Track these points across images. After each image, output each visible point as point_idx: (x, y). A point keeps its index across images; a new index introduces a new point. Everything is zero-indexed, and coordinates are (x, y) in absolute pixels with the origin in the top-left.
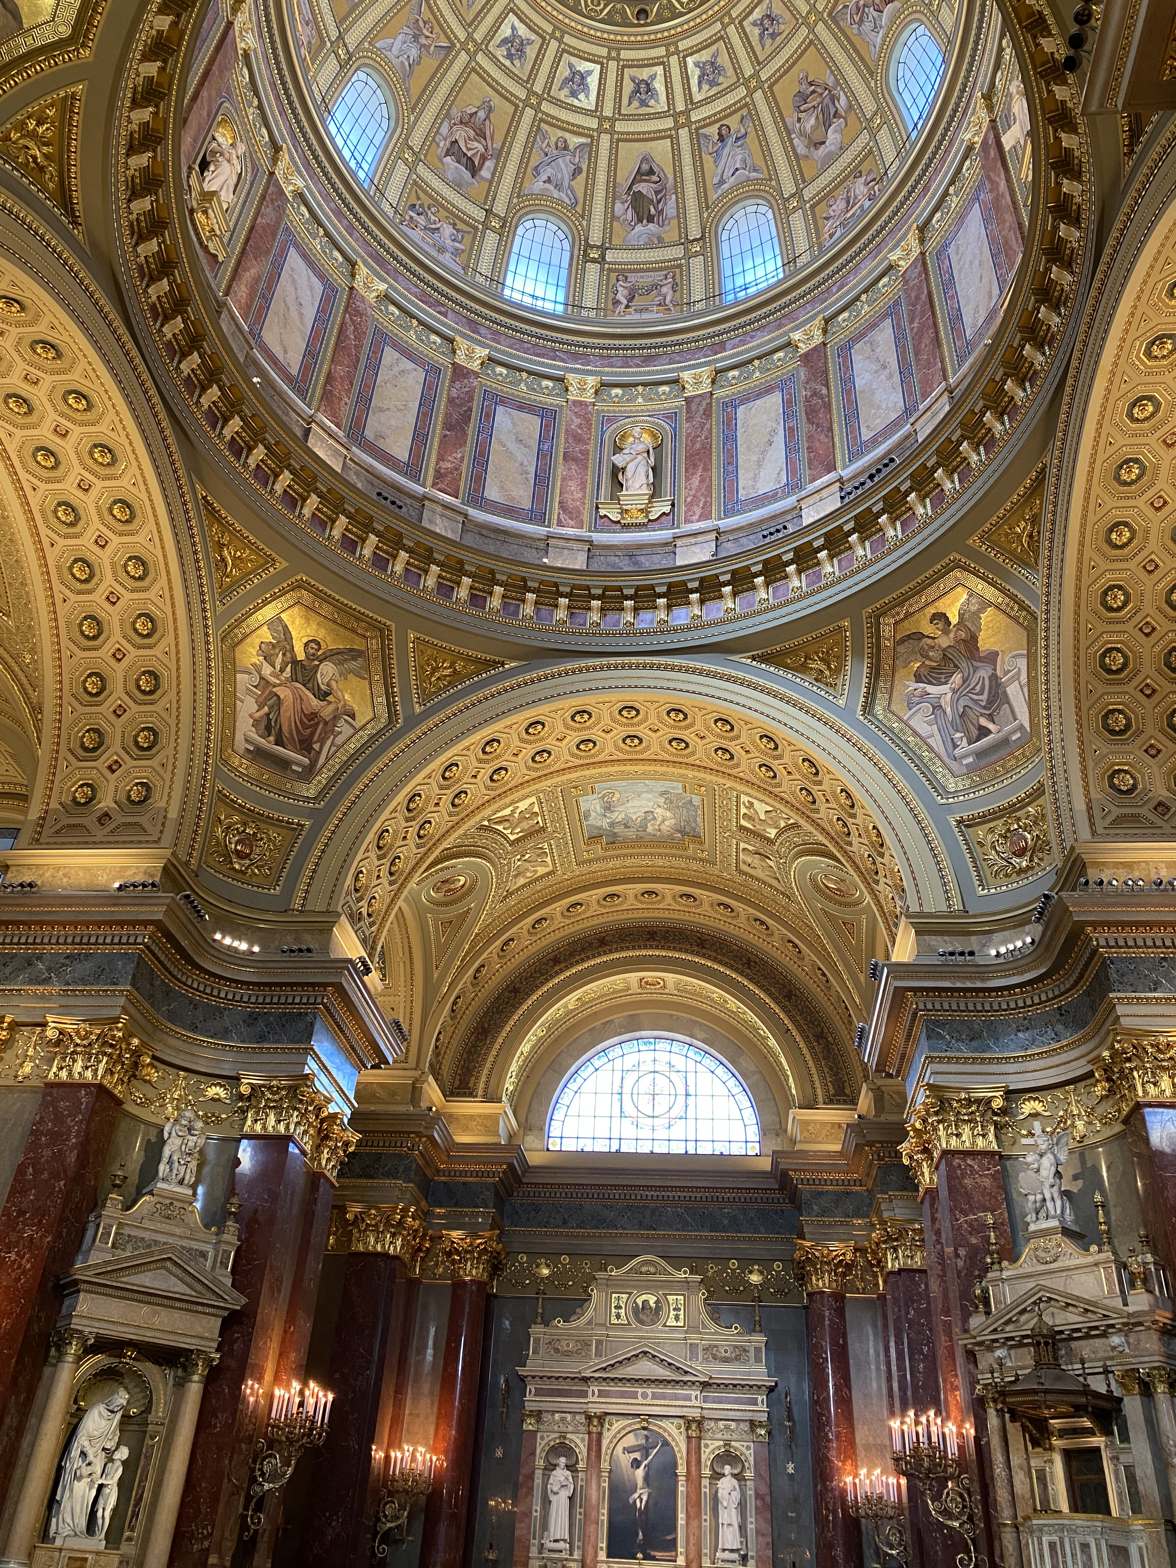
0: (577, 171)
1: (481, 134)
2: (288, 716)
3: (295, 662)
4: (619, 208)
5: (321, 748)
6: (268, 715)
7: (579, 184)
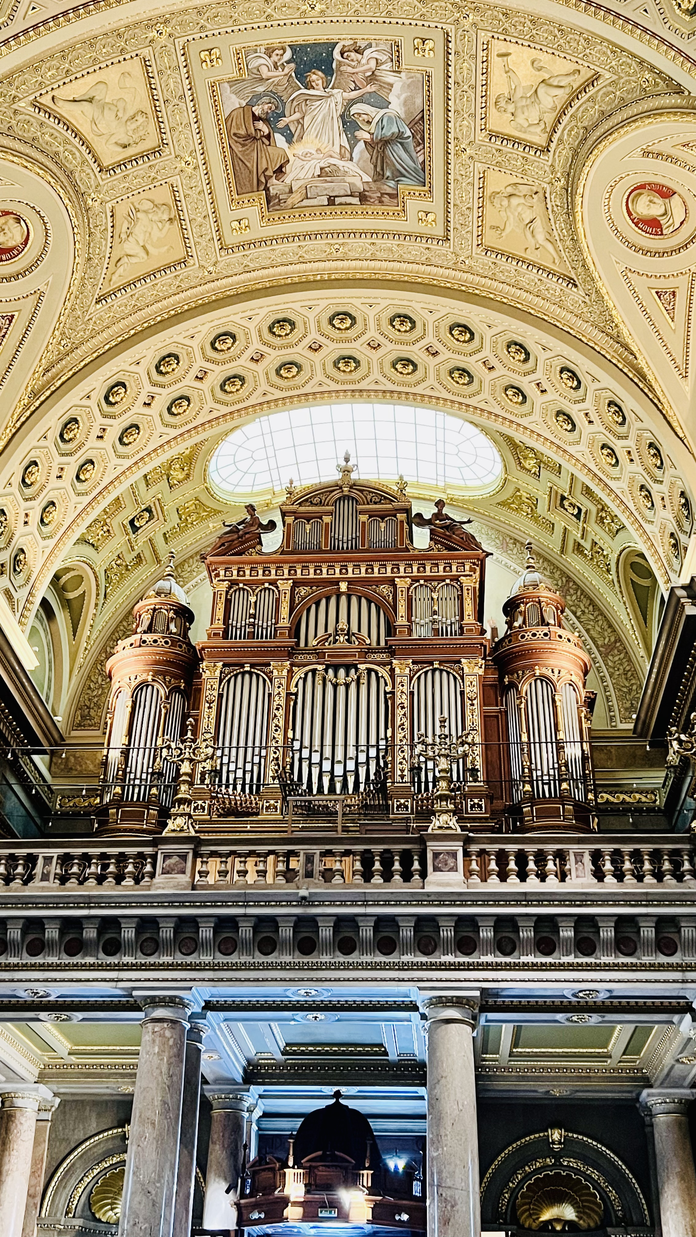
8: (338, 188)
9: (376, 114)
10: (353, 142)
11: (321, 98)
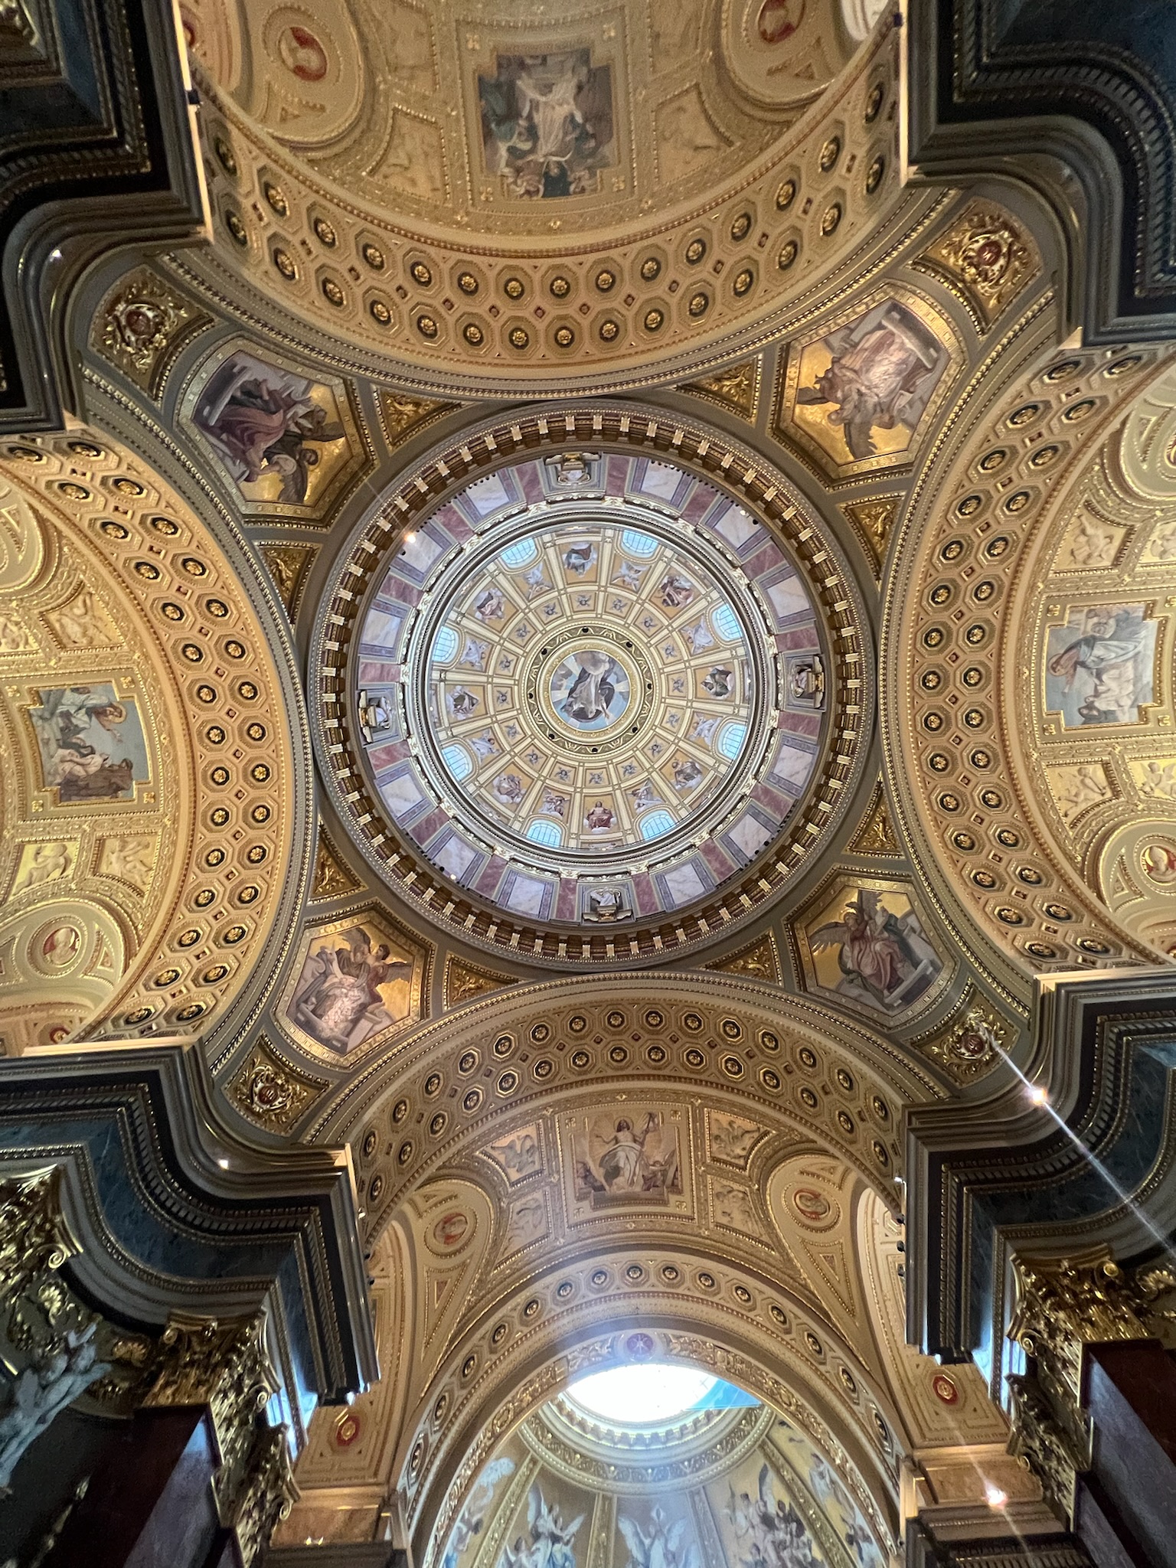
0: (473, 665)
1: (492, 613)
2: (256, 416)
3: (301, 437)
4: (459, 688)
5: (222, 441)
6: (261, 397)
7: (468, 666)
8: (539, 73)
9: (515, 141)
10: (530, 118)
11: (552, 154)
